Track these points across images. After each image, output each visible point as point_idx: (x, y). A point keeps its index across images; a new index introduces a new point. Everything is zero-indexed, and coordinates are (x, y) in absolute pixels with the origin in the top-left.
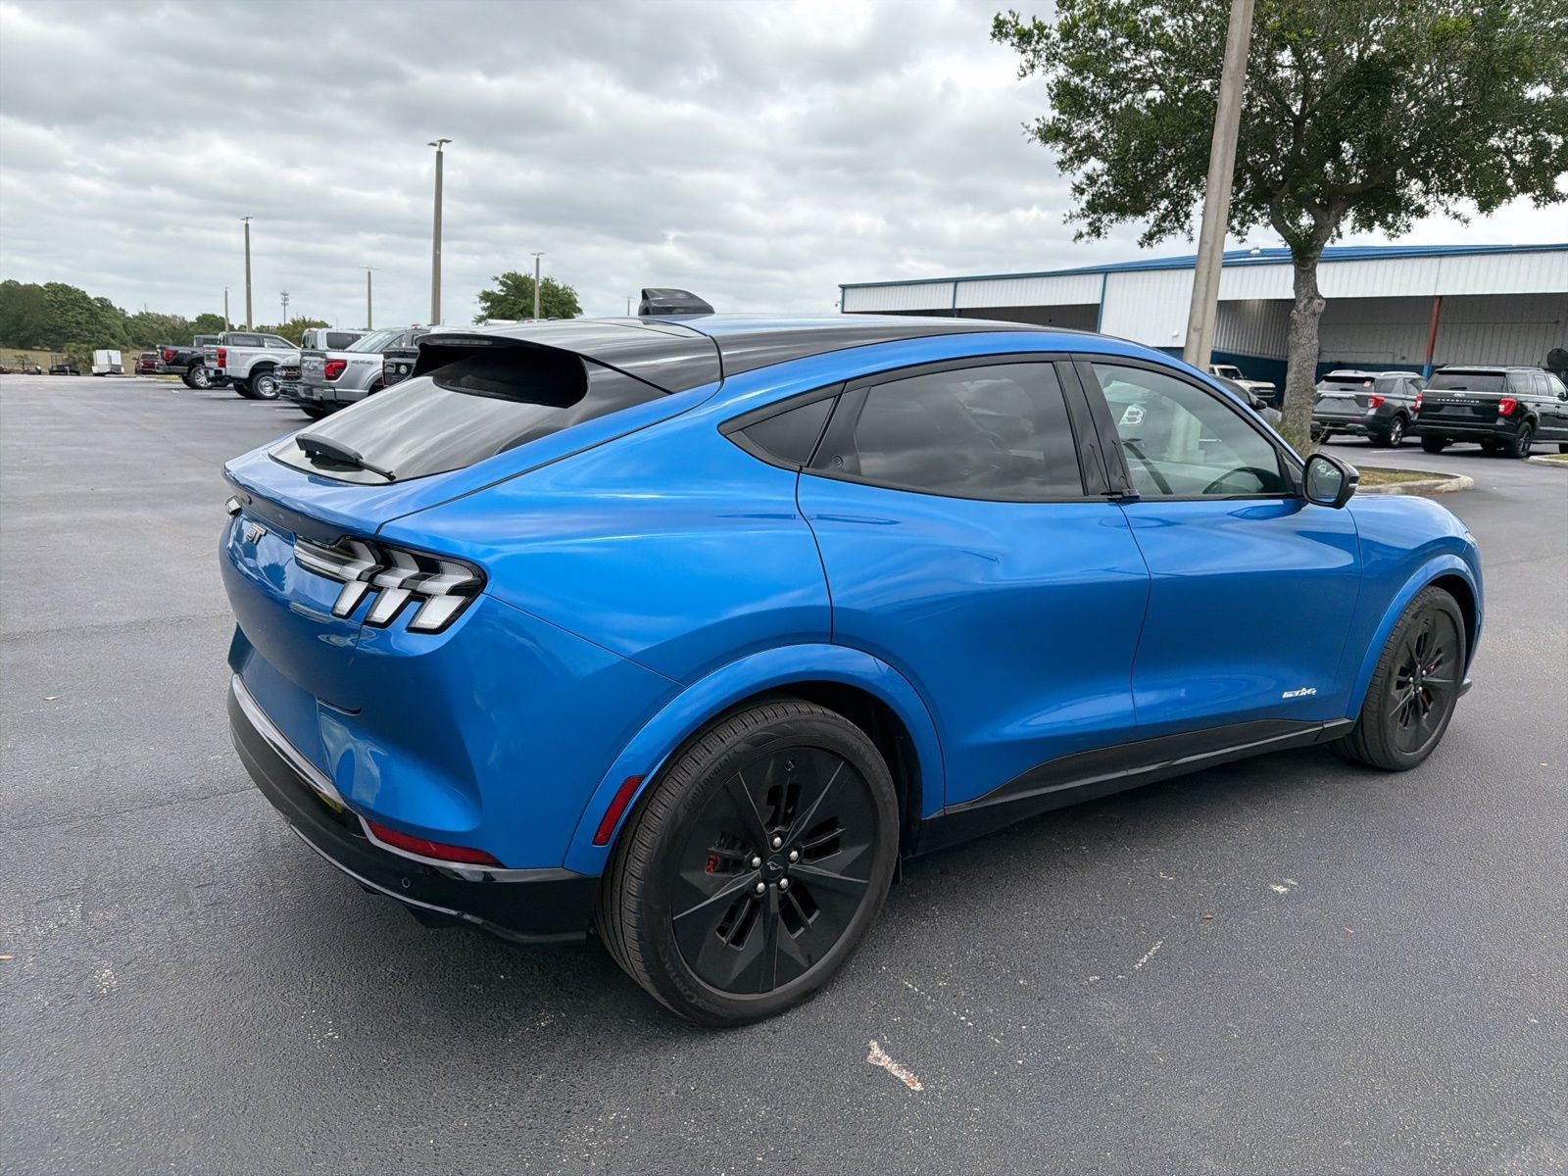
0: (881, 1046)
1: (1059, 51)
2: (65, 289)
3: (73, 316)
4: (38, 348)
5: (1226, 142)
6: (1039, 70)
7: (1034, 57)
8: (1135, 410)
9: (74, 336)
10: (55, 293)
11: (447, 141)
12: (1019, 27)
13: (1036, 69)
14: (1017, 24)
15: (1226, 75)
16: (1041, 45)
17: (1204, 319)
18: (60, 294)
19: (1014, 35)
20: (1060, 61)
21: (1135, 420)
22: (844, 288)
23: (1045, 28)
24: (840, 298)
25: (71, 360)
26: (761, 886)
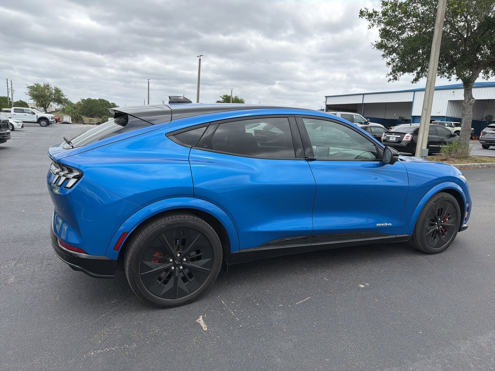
0: (203, 318)
1: (382, 20)
2: (103, 100)
3: (105, 108)
4: (95, 117)
5: (436, 47)
6: (375, 26)
7: (374, 22)
8: (409, 135)
9: (105, 114)
10: (101, 102)
11: (202, 56)
12: (368, 13)
13: (374, 26)
14: (368, 12)
15: (436, 25)
16: (376, 18)
17: (428, 106)
18: (102, 102)
19: (367, 16)
20: (382, 23)
21: (408, 139)
22: (326, 97)
23: (377, 12)
24: (325, 101)
25: (103, 120)
26: (173, 268)
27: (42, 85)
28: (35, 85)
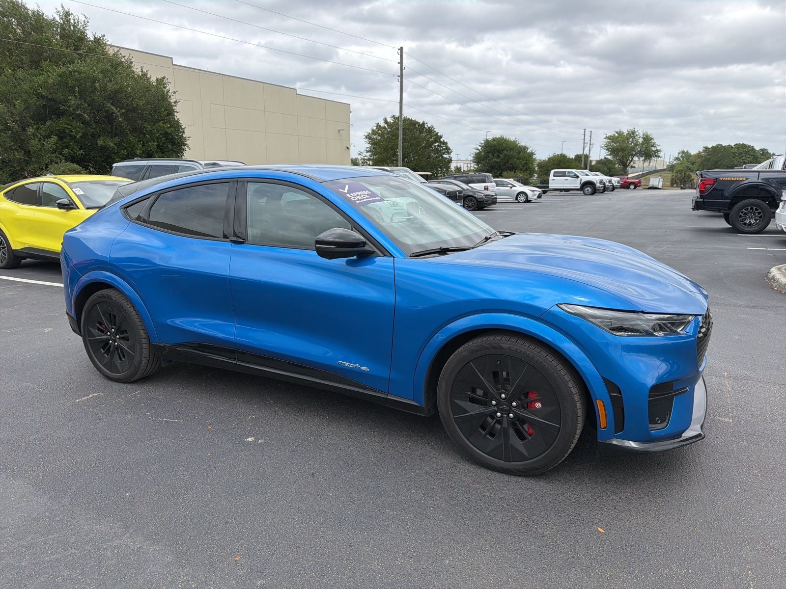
26: (111, 342)
27: (626, 132)
28: (616, 134)
